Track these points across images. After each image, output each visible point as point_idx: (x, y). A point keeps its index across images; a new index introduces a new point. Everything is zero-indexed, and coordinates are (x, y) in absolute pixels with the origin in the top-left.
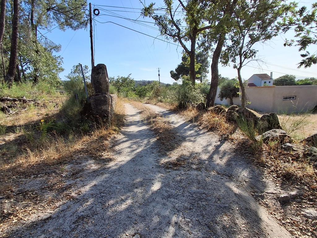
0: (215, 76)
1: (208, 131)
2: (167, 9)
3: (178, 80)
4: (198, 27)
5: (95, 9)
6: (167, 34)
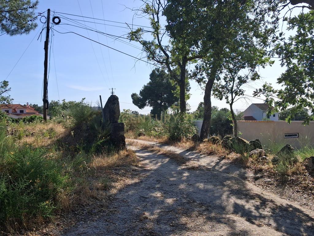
0: (208, 108)
1: (209, 155)
2: (154, 32)
3: (143, 108)
4: (188, 56)
5: (55, 16)
6: (154, 60)
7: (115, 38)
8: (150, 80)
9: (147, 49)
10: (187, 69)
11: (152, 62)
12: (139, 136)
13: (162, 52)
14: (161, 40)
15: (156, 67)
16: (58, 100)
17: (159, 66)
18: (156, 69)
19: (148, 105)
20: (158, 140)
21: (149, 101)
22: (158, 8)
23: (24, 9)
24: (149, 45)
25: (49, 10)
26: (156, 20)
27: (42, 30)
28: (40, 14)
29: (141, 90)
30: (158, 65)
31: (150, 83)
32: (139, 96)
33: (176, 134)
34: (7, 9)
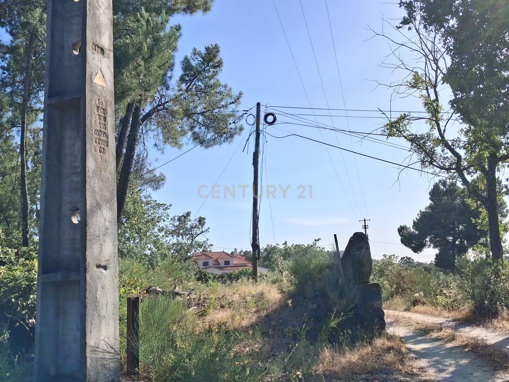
2: (430, 119)
3: (420, 251)
4: (500, 153)
5: (268, 112)
6: (434, 165)
7: (362, 137)
8: (431, 202)
9: (418, 149)
10: (498, 178)
11: (430, 169)
12: (414, 305)
13: (447, 151)
14: (444, 131)
15: (441, 178)
16: (277, 244)
17: (444, 175)
18: (440, 181)
19: (430, 245)
20: (450, 315)
21: (431, 239)
22: (435, 77)
23: (223, 106)
24: (422, 140)
25: (258, 104)
26: (433, 97)
27: (250, 136)
28: (245, 112)
29: (415, 220)
30: (441, 174)
31: (431, 207)
32: (412, 230)
33: (486, 302)
34: (199, 109)
